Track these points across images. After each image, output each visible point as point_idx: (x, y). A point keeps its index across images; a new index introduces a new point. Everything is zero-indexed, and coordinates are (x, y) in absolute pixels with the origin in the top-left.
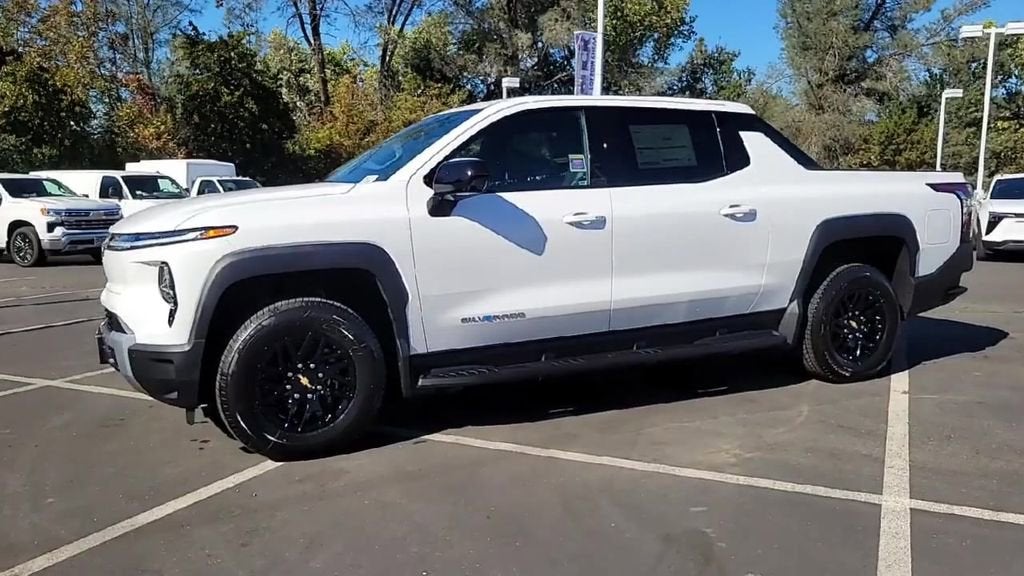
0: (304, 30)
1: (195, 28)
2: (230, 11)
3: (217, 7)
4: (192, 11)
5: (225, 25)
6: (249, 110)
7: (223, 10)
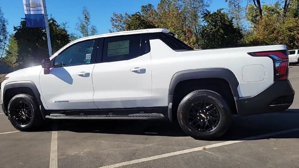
0: (255, 3)
1: (208, 11)
2: (230, 2)
3: (226, 2)
4: (207, 6)
5: (229, 6)
6: (221, 32)
7: (228, 2)
